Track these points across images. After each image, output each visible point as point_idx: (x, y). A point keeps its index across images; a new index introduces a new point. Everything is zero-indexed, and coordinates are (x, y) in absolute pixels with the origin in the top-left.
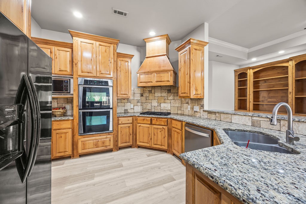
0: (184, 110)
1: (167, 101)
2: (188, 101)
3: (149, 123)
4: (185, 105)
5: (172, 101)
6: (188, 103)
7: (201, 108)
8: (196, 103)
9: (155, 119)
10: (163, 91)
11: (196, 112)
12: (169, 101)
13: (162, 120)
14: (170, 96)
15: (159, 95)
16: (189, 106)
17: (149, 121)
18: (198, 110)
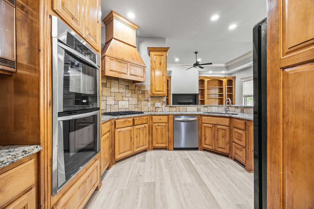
0: (142, 107)
1: (125, 98)
2: (148, 98)
3: (131, 124)
4: (144, 103)
5: (130, 98)
6: (148, 101)
7: (163, 104)
8: (157, 100)
9: (138, 118)
10: (121, 86)
11: (158, 107)
12: (127, 99)
13: (143, 119)
14: (128, 93)
15: (117, 90)
16: (148, 103)
17: (131, 123)
18: (160, 106)
